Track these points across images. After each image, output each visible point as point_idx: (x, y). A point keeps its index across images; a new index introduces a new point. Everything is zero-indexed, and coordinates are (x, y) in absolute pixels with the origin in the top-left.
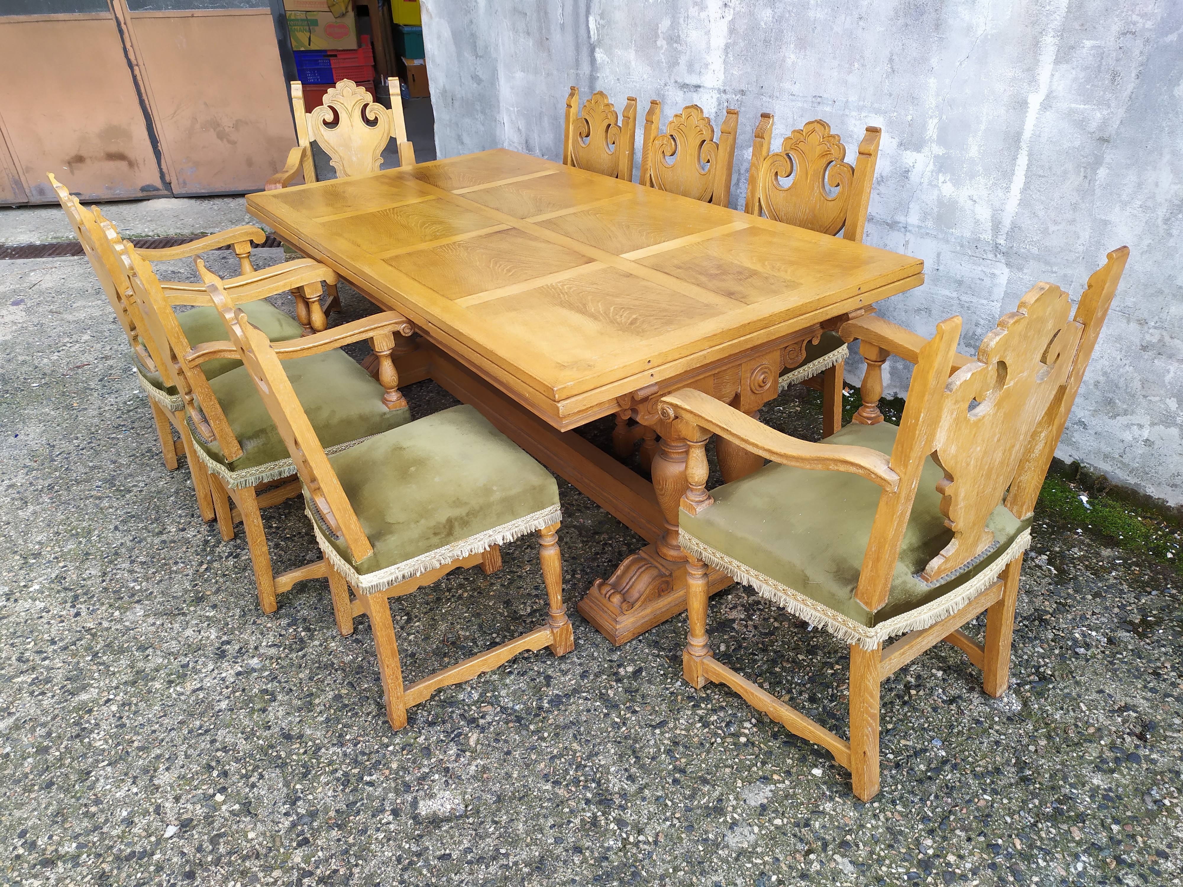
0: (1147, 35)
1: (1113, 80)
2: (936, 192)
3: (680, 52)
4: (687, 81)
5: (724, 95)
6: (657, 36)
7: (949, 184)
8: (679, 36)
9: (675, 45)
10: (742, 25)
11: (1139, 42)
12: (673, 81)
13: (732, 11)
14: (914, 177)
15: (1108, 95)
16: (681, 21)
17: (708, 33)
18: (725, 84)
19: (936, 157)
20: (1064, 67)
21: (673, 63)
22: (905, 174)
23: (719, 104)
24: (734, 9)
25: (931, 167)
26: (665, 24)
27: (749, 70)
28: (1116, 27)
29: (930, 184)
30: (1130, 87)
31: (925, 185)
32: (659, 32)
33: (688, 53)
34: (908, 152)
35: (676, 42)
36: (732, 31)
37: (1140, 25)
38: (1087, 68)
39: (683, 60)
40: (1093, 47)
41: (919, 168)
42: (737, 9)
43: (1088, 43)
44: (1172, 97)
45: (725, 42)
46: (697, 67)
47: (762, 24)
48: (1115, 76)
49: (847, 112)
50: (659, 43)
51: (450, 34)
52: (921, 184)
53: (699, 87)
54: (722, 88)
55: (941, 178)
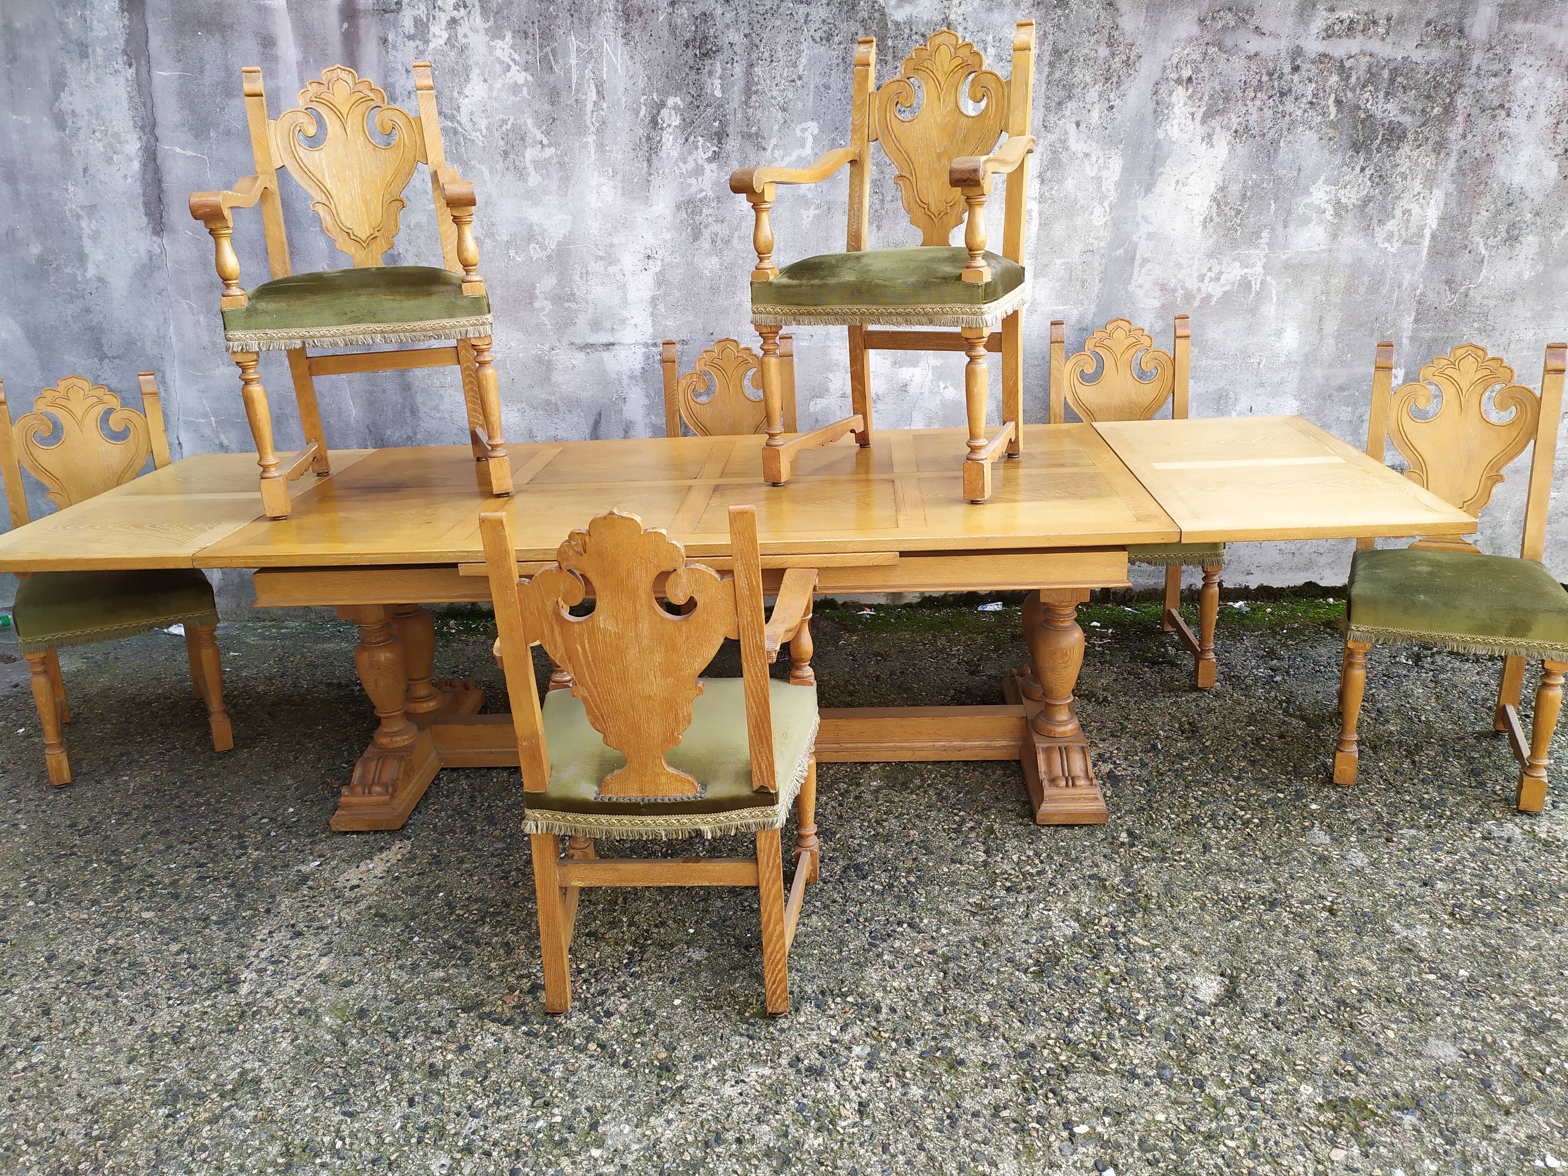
0: (1102, 251)
1: (1083, 286)
2: (938, 398)
3: (577, 311)
4: (591, 341)
5: (654, 349)
6: (532, 297)
7: (951, 389)
8: (573, 294)
9: (566, 305)
10: (676, 276)
11: (1097, 257)
12: (565, 342)
13: (659, 263)
14: (911, 389)
15: (1081, 297)
16: (576, 278)
17: (623, 287)
18: (654, 337)
19: (934, 368)
20: (1042, 280)
21: (565, 323)
22: (904, 388)
23: (648, 358)
24: (662, 260)
25: (930, 377)
26: (547, 283)
27: (691, 319)
28: (1078, 248)
29: (931, 392)
30: (1096, 289)
31: (926, 394)
32: (537, 292)
33: (590, 311)
34: (904, 369)
35: (568, 301)
36: (661, 280)
37: (1096, 245)
38: (1061, 279)
39: (582, 321)
40: (1063, 264)
41: (918, 379)
42: (668, 260)
43: (1059, 261)
44: (1127, 292)
45: (651, 294)
46: (608, 325)
47: (707, 272)
48: (1083, 282)
49: (829, 343)
50: (537, 305)
51: (19, 332)
52: (921, 394)
53: (613, 344)
54: (650, 342)
55: (942, 385)
